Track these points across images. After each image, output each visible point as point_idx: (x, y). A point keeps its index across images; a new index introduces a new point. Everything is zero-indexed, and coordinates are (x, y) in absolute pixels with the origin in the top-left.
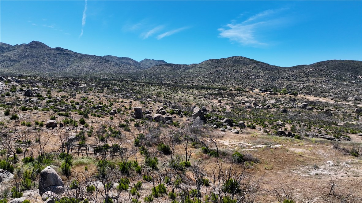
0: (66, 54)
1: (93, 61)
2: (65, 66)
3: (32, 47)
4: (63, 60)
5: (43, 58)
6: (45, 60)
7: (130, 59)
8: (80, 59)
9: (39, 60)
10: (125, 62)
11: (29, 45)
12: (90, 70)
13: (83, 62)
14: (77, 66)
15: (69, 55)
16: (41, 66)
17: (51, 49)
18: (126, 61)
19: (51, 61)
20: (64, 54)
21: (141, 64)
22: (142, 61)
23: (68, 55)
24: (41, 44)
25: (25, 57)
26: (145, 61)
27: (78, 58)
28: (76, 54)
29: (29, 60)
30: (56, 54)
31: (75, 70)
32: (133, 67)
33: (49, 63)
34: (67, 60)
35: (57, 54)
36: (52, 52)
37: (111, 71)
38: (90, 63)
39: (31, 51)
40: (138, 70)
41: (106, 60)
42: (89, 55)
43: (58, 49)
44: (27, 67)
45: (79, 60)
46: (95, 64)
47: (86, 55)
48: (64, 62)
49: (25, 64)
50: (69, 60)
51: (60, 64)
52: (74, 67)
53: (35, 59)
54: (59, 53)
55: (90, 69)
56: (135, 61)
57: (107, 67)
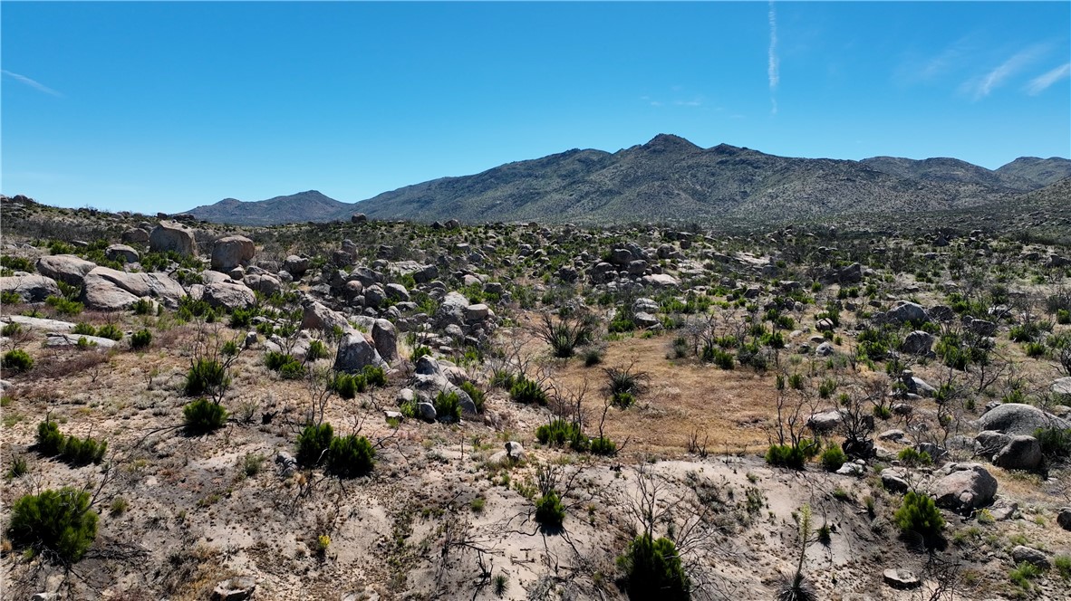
0: (743, 162)
1: (824, 177)
2: (737, 198)
3: (655, 151)
4: (731, 181)
5: (678, 180)
6: (684, 185)
7: (957, 163)
8: (783, 174)
9: (667, 187)
10: (939, 174)
11: (648, 148)
12: (813, 207)
13: (792, 181)
14: (772, 197)
15: (750, 164)
16: (672, 203)
17: (702, 152)
18: (943, 170)
19: (698, 187)
20: (735, 163)
21: (1004, 177)
22: (1005, 168)
23: (748, 164)
24: (678, 141)
25: (635, 181)
26: (1017, 166)
27: (775, 173)
28: (771, 160)
29: (644, 188)
30: (713, 164)
31: (765, 208)
32: (972, 188)
33: (694, 193)
34: (743, 181)
35: (718, 163)
36: (704, 160)
37: (883, 208)
38: (813, 184)
39: (652, 162)
40: (990, 197)
41: (869, 171)
42: (811, 161)
43: (721, 149)
44: (636, 207)
45: (778, 176)
46: (830, 187)
47: (802, 160)
48: (734, 187)
49: (632, 198)
50: (750, 181)
51: (722, 192)
52: (763, 199)
53: (657, 183)
54: (722, 162)
55: (812, 203)
56: (978, 170)
57: (870, 193)
